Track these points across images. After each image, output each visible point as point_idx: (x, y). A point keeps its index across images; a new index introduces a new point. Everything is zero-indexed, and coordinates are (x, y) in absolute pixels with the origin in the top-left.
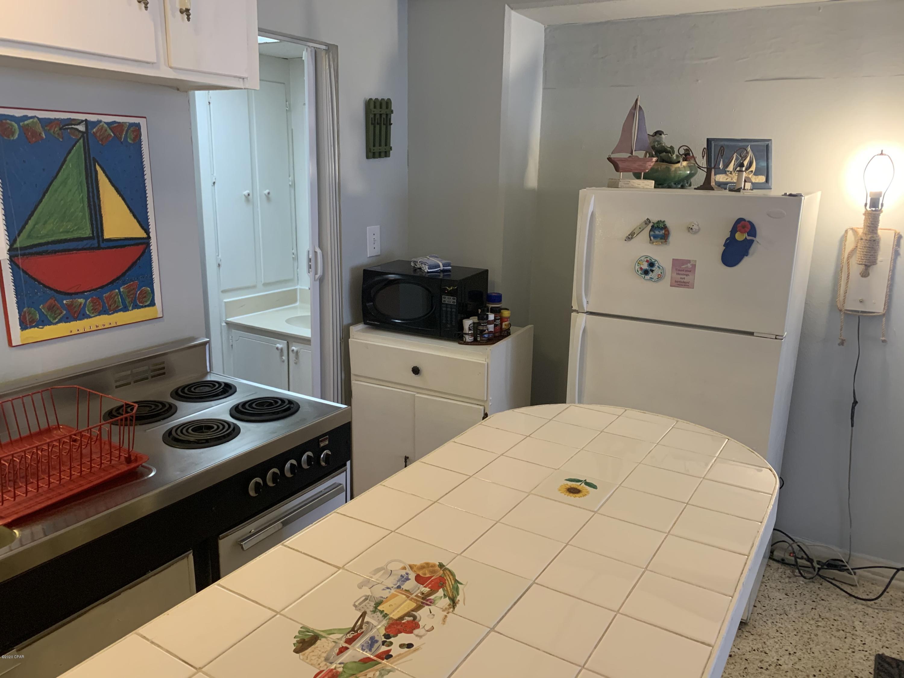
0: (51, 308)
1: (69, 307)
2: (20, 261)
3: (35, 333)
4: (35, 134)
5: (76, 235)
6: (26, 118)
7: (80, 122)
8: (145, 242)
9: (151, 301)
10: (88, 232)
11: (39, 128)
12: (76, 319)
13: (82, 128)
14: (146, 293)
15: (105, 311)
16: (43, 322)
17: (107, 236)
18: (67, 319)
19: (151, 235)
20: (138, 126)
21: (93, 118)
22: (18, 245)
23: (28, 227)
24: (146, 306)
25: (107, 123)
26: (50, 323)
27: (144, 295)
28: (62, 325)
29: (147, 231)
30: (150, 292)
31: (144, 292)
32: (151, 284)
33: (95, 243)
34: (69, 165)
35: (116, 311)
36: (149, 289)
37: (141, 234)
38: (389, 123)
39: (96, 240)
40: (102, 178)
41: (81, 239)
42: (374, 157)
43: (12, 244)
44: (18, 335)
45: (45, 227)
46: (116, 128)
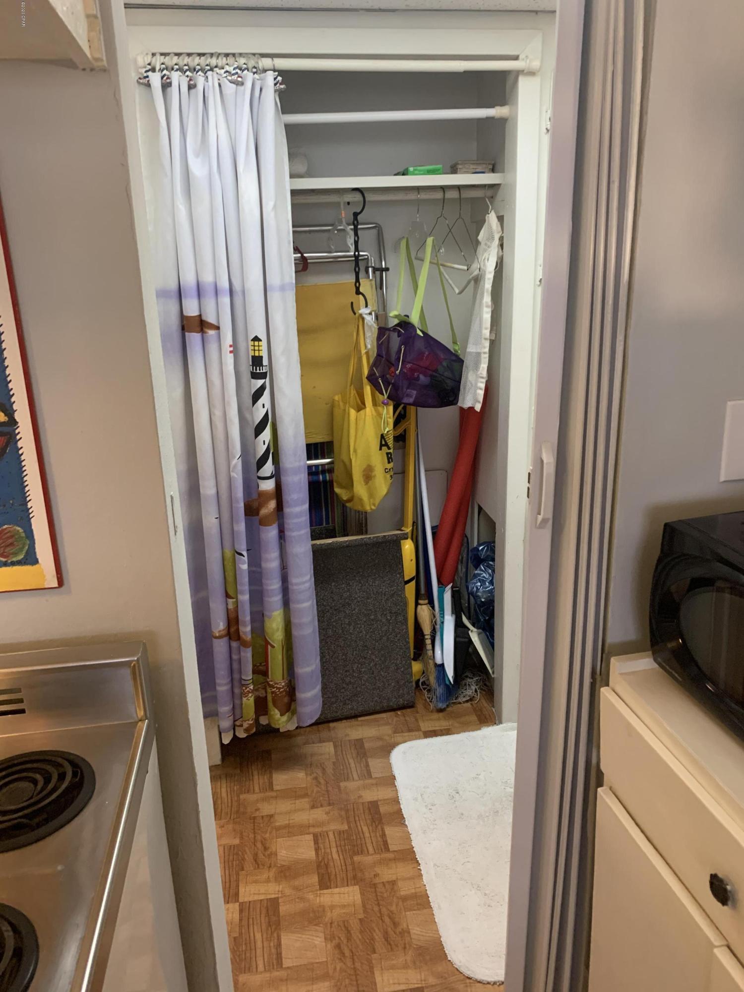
8: (4, 433)
9: (27, 553)
14: (12, 537)
19: (17, 416)
24: (13, 564)
27: (10, 541)
29: (6, 410)
30: (23, 535)
31: (8, 535)
32: (24, 519)
36: (19, 529)
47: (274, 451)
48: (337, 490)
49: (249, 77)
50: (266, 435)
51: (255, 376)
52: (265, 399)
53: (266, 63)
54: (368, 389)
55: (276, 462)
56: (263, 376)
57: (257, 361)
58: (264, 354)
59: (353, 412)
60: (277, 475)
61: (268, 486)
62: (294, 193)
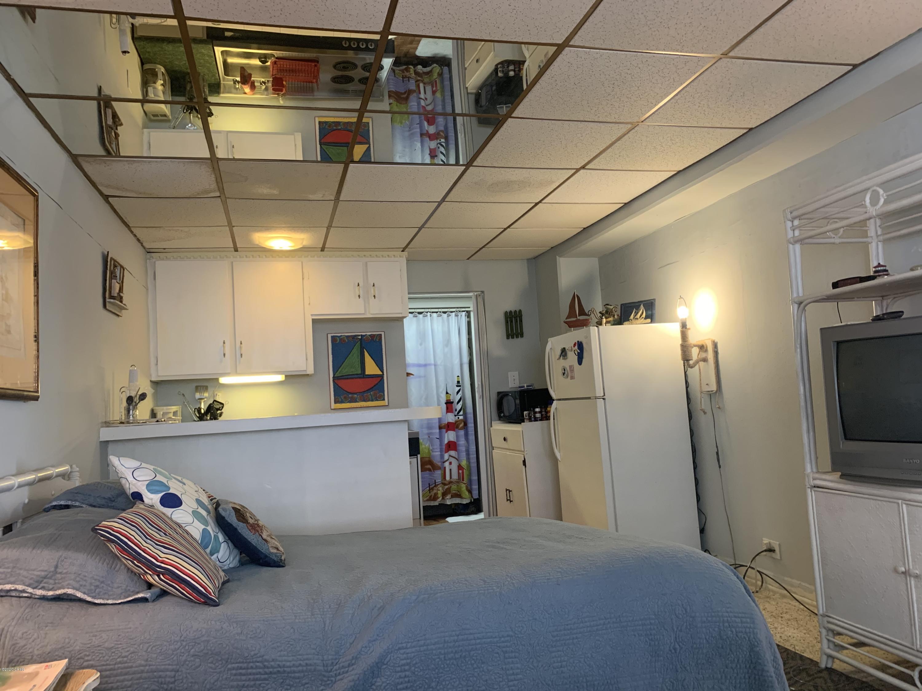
0: (345, 398)
1: (352, 397)
2: (336, 381)
3: (339, 406)
4: (344, 341)
5: (355, 373)
6: (341, 336)
7: (359, 336)
8: (382, 376)
9: (383, 398)
10: (359, 372)
11: (345, 339)
12: (352, 402)
13: (360, 337)
15: (365, 401)
16: (342, 402)
17: (367, 373)
18: (350, 402)
19: (384, 373)
20: (381, 335)
21: (364, 334)
23: (340, 370)
24: (381, 400)
25: (369, 335)
26: (344, 403)
27: (381, 396)
28: (348, 404)
29: (382, 372)
30: (383, 395)
32: (383, 391)
33: (362, 376)
34: (355, 350)
35: (368, 401)
37: (380, 373)
38: (521, 321)
39: (363, 375)
40: (366, 353)
41: (357, 374)
42: (513, 338)
43: (334, 375)
44: (333, 406)
45: (345, 370)
46: (372, 336)
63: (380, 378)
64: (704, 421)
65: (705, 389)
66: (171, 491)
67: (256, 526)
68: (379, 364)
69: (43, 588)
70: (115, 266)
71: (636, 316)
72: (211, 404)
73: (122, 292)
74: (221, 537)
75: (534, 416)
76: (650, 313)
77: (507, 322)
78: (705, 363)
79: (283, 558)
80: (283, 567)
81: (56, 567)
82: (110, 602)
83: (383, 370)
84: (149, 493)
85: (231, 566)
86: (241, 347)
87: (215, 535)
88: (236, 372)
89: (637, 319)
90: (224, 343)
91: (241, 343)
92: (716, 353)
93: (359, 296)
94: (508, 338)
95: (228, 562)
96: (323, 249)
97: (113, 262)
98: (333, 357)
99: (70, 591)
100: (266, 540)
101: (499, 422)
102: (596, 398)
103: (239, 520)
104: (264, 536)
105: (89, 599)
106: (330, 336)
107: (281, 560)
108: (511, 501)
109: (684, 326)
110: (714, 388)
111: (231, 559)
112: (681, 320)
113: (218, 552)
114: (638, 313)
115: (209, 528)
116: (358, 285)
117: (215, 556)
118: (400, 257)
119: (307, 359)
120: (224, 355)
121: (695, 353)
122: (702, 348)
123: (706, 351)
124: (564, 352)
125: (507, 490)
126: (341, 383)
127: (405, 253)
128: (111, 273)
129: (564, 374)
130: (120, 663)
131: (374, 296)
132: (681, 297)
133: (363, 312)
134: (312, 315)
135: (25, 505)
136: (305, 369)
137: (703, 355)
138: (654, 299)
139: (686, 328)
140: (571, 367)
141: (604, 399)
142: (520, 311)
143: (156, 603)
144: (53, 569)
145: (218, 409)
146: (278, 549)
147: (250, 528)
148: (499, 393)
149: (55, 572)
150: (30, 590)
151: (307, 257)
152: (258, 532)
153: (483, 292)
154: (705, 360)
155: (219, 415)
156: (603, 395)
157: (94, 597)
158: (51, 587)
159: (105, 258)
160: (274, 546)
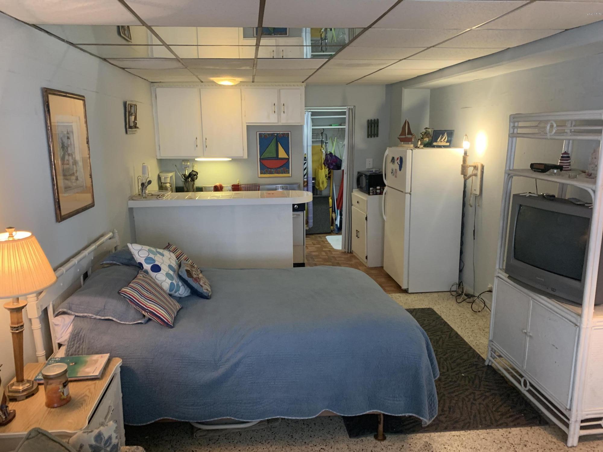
0: (267, 171)
1: (270, 171)
2: (261, 161)
3: (263, 175)
6: (265, 133)
7: (275, 134)
8: (288, 159)
9: (289, 172)
10: (275, 156)
11: (267, 135)
12: (271, 174)
13: (276, 135)
15: (278, 173)
16: (265, 173)
17: (279, 157)
18: (269, 173)
20: (289, 133)
21: (278, 133)
22: (261, 158)
23: (264, 154)
24: (287, 173)
28: (269, 175)
29: (289, 157)
30: (289, 170)
31: (287, 170)
32: (289, 168)
34: (273, 142)
35: (281, 173)
37: (287, 157)
38: (378, 126)
39: (277, 158)
40: (279, 144)
41: (274, 157)
42: (371, 137)
43: (260, 157)
44: (260, 175)
45: (266, 155)
46: (283, 134)
47: (307, 173)
48: (316, 187)
49: (307, 113)
50: (306, 171)
51: (305, 160)
52: (306, 164)
53: (309, 110)
54: (323, 166)
55: (307, 176)
56: (306, 160)
57: (305, 158)
58: (306, 157)
59: (320, 170)
60: (307, 178)
61: (306, 180)
62: (312, 129)
63: (287, 161)
64: (470, 211)
65: (474, 192)
66: (156, 263)
67: (197, 278)
68: (287, 152)
69: (100, 315)
70: (131, 106)
71: (441, 139)
72: (190, 173)
73: (136, 120)
74: (180, 284)
75: (376, 191)
76: (450, 139)
77: (368, 127)
78: (476, 177)
79: (210, 295)
80: (209, 299)
81: (105, 306)
82: (127, 323)
83: (289, 154)
84: (145, 264)
85: (186, 295)
86: (206, 142)
87: (177, 284)
88: (204, 156)
89: (441, 142)
90: (196, 139)
91: (206, 139)
92: (482, 172)
93: (275, 112)
94: (368, 137)
95: (184, 294)
96: (253, 82)
97: (129, 105)
98: (260, 146)
99: (111, 318)
100: (202, 286)
101: (357, 190)
102: (406, 193)
103: (189, 277)
104: (201, 283)
105: (119, 321)
106: (258, 133)
107: (209, 296)
108: (358, 237)
109: (466, 153)
110: (478, 193)
111: (186, 293)
112: (465, 150)
113: (179, 291)
114: (443, 138)
115: (174, 282)
116: (274, 105)
117: (177, 293)
118: (301, 86)
119: (243, 150)
120: (197, 146)
121: (470, 171)
122: (475, 168)
123: (477, 169)
124: (393, 160)
125: (357, 231)
126: (265, 162)
127: (304, 84)
128: (129, 112)
129: (392, 173)
130: (131, 354)
131: (284, 112)
132: (466, 135)
133: (277, 122)
134: (246, 123)
135: (92, 260)
136: (242, 156)
137: (475, 172)
138: (454, 130)
139: (466, 155)
140: (396, 170)
141: (410, 194)
142: (378, 120)
143: (146, 325)
144: (103, 307)
145: (195, 175)
146: (207, 290)
147: (194, 280)
148: (359, 173)
149: (104, 309)
150: (95, 316)
151: (244, 86)
152: (198, 281)
153: (355, 106)
154: (476, 175)
155: (195, 178)
156: (410, 191)
157: (121, 321)
158: (103, 315)
159: (125, 104)
160: (206, 288)
